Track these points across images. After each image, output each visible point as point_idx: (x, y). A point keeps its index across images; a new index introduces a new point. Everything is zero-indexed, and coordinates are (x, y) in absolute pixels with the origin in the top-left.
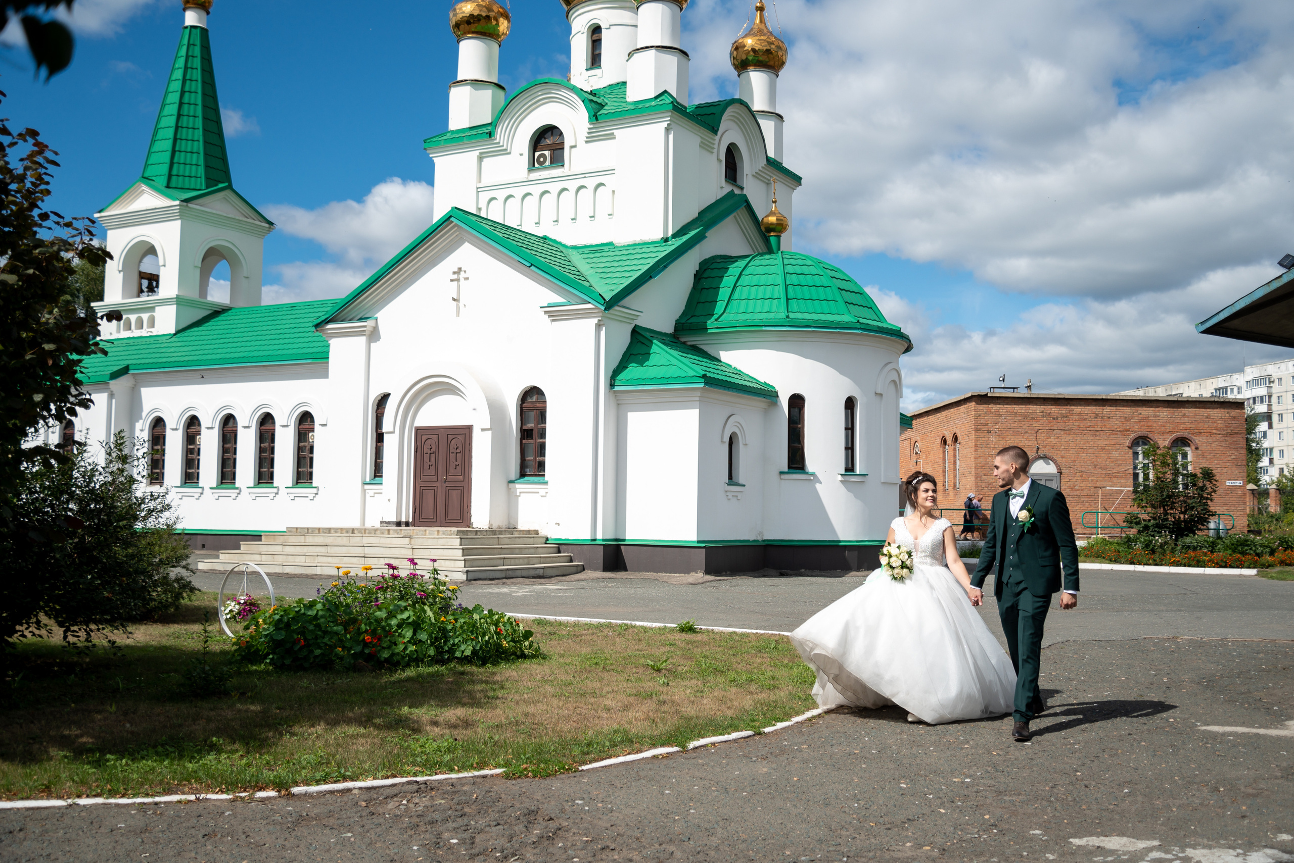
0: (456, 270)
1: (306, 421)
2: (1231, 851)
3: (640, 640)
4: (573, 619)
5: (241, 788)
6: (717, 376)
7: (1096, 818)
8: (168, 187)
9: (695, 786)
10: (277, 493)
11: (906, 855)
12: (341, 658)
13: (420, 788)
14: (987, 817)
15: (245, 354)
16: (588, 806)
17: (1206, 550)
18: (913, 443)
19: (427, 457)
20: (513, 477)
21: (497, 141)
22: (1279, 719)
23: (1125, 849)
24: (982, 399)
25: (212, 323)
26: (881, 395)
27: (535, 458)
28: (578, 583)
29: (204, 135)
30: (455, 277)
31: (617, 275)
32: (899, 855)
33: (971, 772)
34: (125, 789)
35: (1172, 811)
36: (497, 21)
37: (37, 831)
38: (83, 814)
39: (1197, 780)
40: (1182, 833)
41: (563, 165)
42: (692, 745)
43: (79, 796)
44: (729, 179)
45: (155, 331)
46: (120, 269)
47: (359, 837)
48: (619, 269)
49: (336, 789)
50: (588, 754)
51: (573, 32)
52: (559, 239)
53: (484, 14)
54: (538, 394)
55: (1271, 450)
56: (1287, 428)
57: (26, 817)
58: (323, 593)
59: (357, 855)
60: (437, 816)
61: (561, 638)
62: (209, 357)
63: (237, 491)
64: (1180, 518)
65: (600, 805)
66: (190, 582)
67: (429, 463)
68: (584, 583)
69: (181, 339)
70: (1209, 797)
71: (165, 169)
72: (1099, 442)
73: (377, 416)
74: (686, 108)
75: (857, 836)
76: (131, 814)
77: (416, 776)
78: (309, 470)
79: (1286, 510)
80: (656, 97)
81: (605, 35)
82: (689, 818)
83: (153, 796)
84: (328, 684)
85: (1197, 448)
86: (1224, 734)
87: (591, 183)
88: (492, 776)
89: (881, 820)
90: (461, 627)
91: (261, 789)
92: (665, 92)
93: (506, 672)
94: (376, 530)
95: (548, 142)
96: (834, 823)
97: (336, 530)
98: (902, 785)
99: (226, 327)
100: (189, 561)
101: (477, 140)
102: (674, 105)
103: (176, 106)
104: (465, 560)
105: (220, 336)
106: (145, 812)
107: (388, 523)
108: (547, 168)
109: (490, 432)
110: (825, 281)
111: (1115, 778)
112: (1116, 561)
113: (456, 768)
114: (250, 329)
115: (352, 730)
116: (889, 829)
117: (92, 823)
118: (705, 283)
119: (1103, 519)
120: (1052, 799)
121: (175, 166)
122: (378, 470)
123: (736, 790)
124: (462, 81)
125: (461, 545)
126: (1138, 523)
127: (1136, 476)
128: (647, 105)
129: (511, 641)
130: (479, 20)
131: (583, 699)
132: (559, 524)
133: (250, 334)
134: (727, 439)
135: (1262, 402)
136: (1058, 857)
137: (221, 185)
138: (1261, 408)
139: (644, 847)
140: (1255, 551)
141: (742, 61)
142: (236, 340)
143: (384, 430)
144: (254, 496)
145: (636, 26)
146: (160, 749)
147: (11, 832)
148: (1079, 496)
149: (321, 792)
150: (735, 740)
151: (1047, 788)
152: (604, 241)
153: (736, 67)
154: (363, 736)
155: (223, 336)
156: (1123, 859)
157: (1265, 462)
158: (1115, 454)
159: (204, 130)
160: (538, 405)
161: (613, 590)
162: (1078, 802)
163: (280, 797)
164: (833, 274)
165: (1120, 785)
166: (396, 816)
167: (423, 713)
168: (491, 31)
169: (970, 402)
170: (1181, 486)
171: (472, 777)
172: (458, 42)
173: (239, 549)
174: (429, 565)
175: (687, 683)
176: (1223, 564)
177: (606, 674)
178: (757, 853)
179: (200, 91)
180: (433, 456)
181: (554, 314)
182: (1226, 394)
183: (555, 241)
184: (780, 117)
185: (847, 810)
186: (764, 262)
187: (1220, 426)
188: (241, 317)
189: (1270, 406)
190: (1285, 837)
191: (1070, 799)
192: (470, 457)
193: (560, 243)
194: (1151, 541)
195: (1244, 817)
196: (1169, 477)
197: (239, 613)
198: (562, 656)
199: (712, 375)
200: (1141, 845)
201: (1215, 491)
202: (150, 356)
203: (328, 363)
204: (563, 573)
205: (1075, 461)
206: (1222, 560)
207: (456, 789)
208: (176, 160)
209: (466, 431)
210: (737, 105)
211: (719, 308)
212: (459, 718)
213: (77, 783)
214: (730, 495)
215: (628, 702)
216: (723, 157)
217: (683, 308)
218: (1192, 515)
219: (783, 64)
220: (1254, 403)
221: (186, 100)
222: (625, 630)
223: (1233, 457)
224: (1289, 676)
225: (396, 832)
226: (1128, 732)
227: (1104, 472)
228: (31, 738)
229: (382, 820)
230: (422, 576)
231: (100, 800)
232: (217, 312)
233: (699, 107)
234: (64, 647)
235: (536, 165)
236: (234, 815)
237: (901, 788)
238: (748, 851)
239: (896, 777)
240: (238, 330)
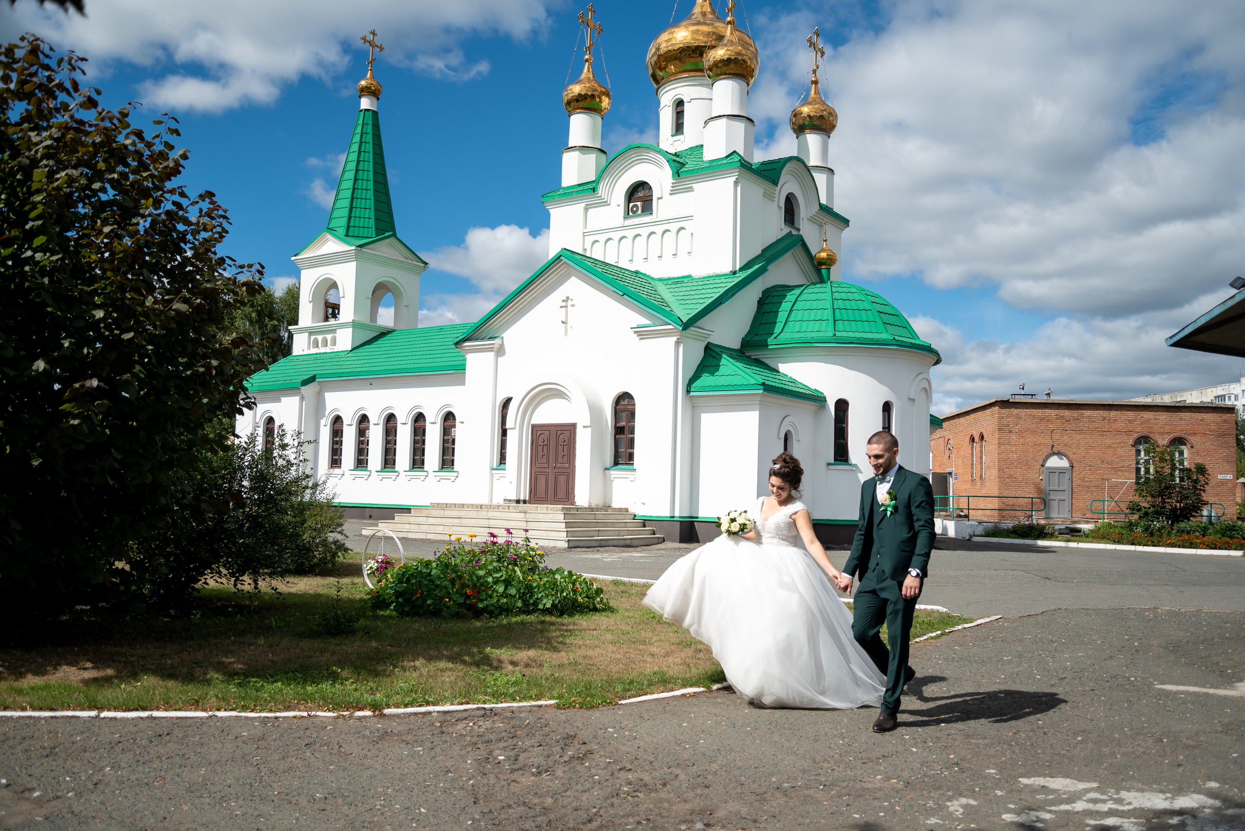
0: (565, 299)
1: (450, 419)
2: (1161, 795)
4: (643, 580)
5: (344, 708)
6: (774, 384)
7: (1047, 761)
8: (347, 235)
9: (708, 720)
10: (427, 476)
11: (875, 786)
12: (448, 608)
13: (486, 714)
14: (952, 756)
15: (404, 366)
16: (617, 733)
17: (1198, 534)
18: (946, 440)
19: (540, 448)
20: (608, 466)
21: (600, 195)
22: (1230, 680)
23: (1066, 789)
24: (1004, 404)
25: (380, 342)
26: (914, 400)
27: (626, 450)
28: (658, 552)
29: (374, 194)
30: (564, 304)
31: (694, 301)
32: (869, 786)
34: (254, 705)
35: (1116, 757)
36: (600, 98)
37: (180, 736)
38: (218, 724)
39: (1145, 731)
40: (1121, 777)
41: (652, 213)
42: (715, 686)
43: (218, 710)
44: (788, 222)
45: (337, 348)
46: (311, 300)
47: (426, 751)
48: (695, 297)
49: (419, 711)
50: (629, 690)
51: (662, 106)
52: (648, 273)
53: (590, 93)
54: (628, 398)
58: (438, 554)
59: (421, 766)
60: (493, 737)
61: (630, 595)
62: (376, 369)
63: (397, 474)
64: (1176, 506)
65: (627, 733)
66: (344, 544)
67: (542, 453)
68: (663, 552)
69: (355, 355)
70: (1152, 747)
71: (344, 222)
72: (1106, 441)
73: (502, 415)
74: (751, 165)
75: (836, 768)
76: (255, 725)
77: (485, 704)
78: (452, 458)
80: (727, 157)
81: (687, 108)
82: (698, 747)
83: (275, 711)
84: (435, 628)
85: (1192, 447)
86: (1176, 693)
87: (673, 227)
88: (546, 706)
89: (860, 756)
90: (544, 585)
91: (361, 709)
92: (735, 152)
93: (582, 621)
94: (499, 506)
95: (640, 195)
96: (818, 757)
97: (468, 506)
99: (390, 345)
100: (343, 527)
101: (583, 195)
102: (741, 163)
103: (353, 172)
104: (567, 531)
105: (385, 352)
106: (266, 724)
107: (510, 501)
108: (639, 216)
109: (590, 429)
110: (867, 306)
111: (1072, 727)
112: (1119, 543)
113: (518, 698)
114: (409, 347)
115: (443, 664)
116: (865, 763)
117: (223, 731)
118: (767, 308)
119: (1108, 506)
120: (1013, 743)
121: (353, 219)
122: (502, 459)
123: (742, 726)
124: (572, 147)
125: (564, 519)
126: (1139, 510)
127: (1138, 470)
128: (720, 163)
129: (585, 597)
130: (586, 98)
131: (633, 646)
132: (644, 504)
133: (408, 350)
134: (782, 436)
136: (1006, 793)
137: (387, 234)
139: (655, 770)
140: (1242, 535)
141: (800, 126)
142: (397, 355)
143: (507, 427)
144: (409, 478)
145: (711, 99)
146: (290, 674)
147: (160, 736)
148: (1088, 487)
149: (407, 714)
151: (1010, 734)
152: (685, 274)
153: (795, 131)
154: (451, 669)
155: (388, 352)
156: (1063, 798)
158: (1120, 451)
159: (375, 190)
160: (629, 407)
162: (1035, 747)
163: (374, 716)
164: (874, 299)
165: (1075, 733)
166: (461, 735)
167: (503, 653)
168: (595, 107)
169: (995, 406)
170: (1178, 480)
171: (530, 706)
172: (570, 116)
173: (394, 519)
174: (523, 534)
176: (1213, 546)
177: (659, 626)
178: (748, 778)
179: (371, 160)
180: (545, 447)
181: (642, 333)
182: (1225, 401)
183: (645, 275)
184: (831, 171)
185: (832, 746)
186: (816, 290)
187: (1212, 428)
188: (402, 337)
190: (1213, 785)
192: (574, 449)
193: (649, 276)
194: (1150, 526)
195: (1179, 765)
196: (1167, 471)
197: (377, 569)
198: (627, 610)
199: (770, 383)
200: (1081, 786)
201: (1207, 484)
202: (331, 368)
203: (465, 373)
204: (647, 544)
205: (1085, 457)
206: (1212, 543)
207: (515, 716)
209: (571, 428)
210: (795, 162)
211: (778, 328)
212: (529, 658)
213: (219, 699)
215: (670, 649)
216: (782, 204)
217: (748, 328)
218: (1187, 504)
219: (834, 127)
221: (361, 167)
223: (1224, 454)
225: (457, 748)
226: (1091, 688)
227: (1110, 466)
228: (195, 663)
229: (448, 738)
230: (517, 543)
232: (384, 333)
233: (763, 163)
234: (235, 593)
235: (631, 214)
236: (334, 730)
238: (741, 777)
240: (399, 347)
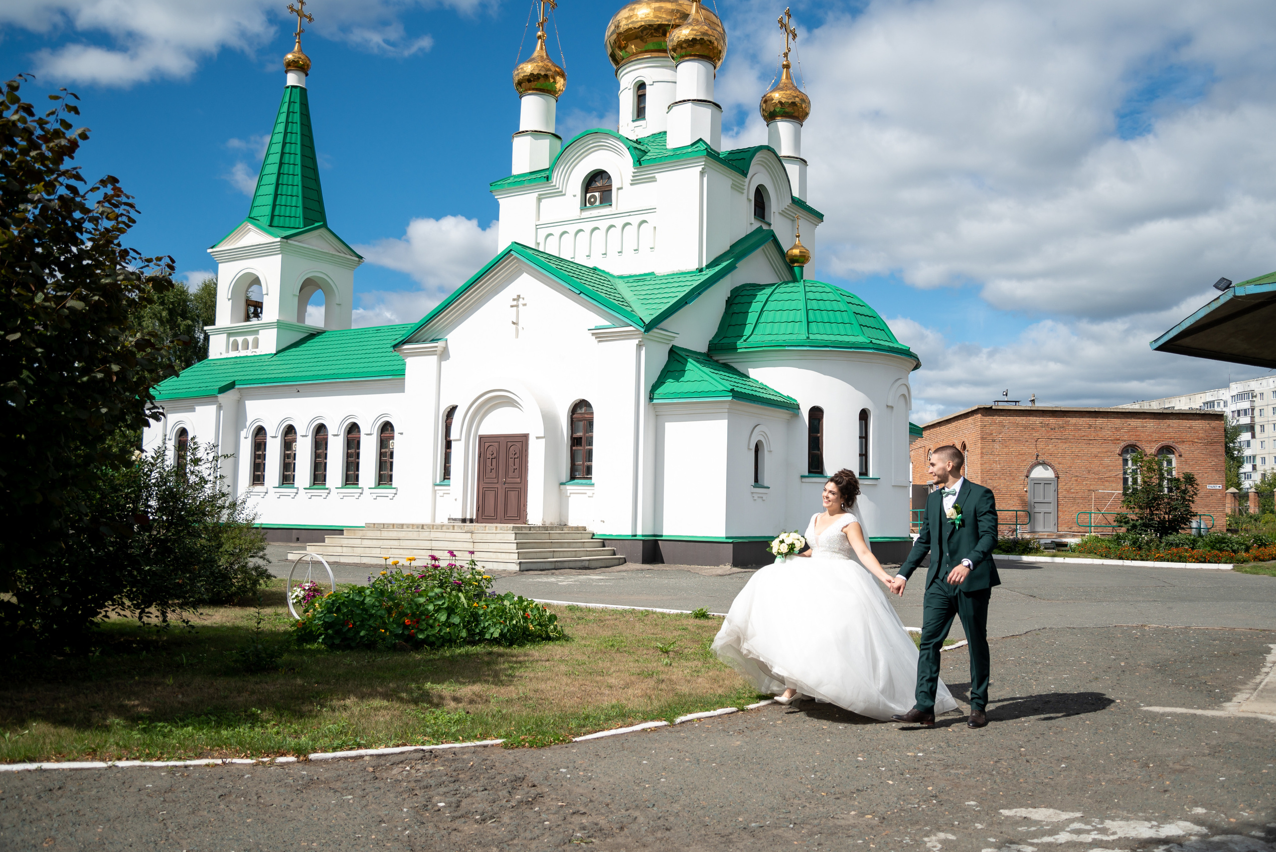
0: (516, 297)
1: (387, 430)
2: (1146, 823)
3: (656, 625)
4: (602, 605)
5: (264, 753)
6: (743, 391)
7: (1030, 791)
8: (271, 226)
9: (671, 757)
10: (362, 493)
11: (848, 823)
12: (384, 639)
13: (425, 756)
14: (930, 788)
15: (335, 371)
16: (570, 774)
17: (1187, 547)
18: (927, 450)
19: (489, 461)
20: (564, 480)
21: (554, 184)
22: (1217, 700)
23: (1049, 820)
24: (987, 411)
25: (309, 344)
26: (892, 407)
27: (583, 463)
28: (619, 574)
30: (515, 303)
31: (657, 301)
32: (842, 822)
33: (925, 746)
34: (161, 753)
35: (1101, 784)
36: (554, 78)
37: (74, 790)
38: (119, 775)
39: (1130, 756)
40: (1106, 805)
41: (611, 205)
42: (678, 720)
43: (119, 759)
44: (758, 216)
45: (260, 351)
46: (229, 297)
47: (357, 799)
48: (658, 296)
49: (349, 755)
50: (584, 726)
51: (621, 89)
52: (607, 270)
53: (543, 73)
54: (586, 406)
55: (1254, 457)
56: (1269, 437)
57: (68, 777)
58: (373, 580)
59: (351, 816)
60: (432, 782)
61: (587, 622)
62: (304, 374)
63: (327, 491)
64: (1164, 518)
65: (581, 773)
66: (266, 570)
67: (491, 467)
68: (624, 574)
69: (281, 358)
70: (1138, 772)
71: (268, 210)
72: (1092, 450)
73: (446, 425)
74: (719, 154)
75: (807, 805)
76: (161, 776)
77: (424, 745)
78: (389, 473)
79: (1263, 512)
80: (692, 145)
81: (649, 91)
82: (659, 786)
83: (185, 759)
84: (369, 662)
85: (1180, 456)
86: (1163, 715)
87: (635, 220)
88: (492, 745)
89: (833, 790)
90: (492, 612)
91: (283, 755)
92: (701, 140)
93: (534, 651)
94: (443, 526)
95: (598, 184)
96: (788, 793)
97: (408, 526)
98: (859, 758)
99: (320, 348)
100: (266, 552)
101: (536, 183)
102: (708, 151)
103: (279, 155)
104: (518, 553)
105: (314, 356)
106: (174, 774)
107: (455, 520)
108: (597, 207)
109: (544, 440)
110: (843, 306)
111: (1056, 754)
112: (1106, 557)
113: (461, 738)
114: (341, 350)
115: (377, 702)
116: (838, 798)
117: (124, 783)
118: (736, 308)
119: (1096, 518)
120: (994, 772)
121: (277, 207)
122: (447, 473)
123: (707, 761)
124: (523, 132)
125: (516, 539)
126: (1127, 523)
127: (1125, 480)
128: (685, 151)
129: (537, 625)
130: (539, 78)
131: (589, 677)
132: (604, 522)
133: (340, 354)
134: (753, 447)
135: (1246, 414)
136: (986, 826)
137: (317, 224)
138: (1245, 420)
139: (612, 812)
140: (1231, 548)
141: (770, 112)
142: (328, 359)
143: (452, 438)
144: (341, 495)
145: (675, 82)
146: (203, 717)
147: (50, 790)
148: (1074, 498)
149: (336, 758)
150: (720, 716)
151: (992, 763)
152: (647, 272)
153: (765, 118)
154: (386, 708)
155: (317, 356)
156: (1045, 829)
157: (1247, 468)
158: (1107, 461)
159: (303, 176)
160: (586, 416)
161: (649, 580)
162: (1017, 776)
163: (298, 762)
164: (849, 299)
165: (1058, 760)
166: (396, 781)
167: (445, 689)
168: (549, 88)
169: (977, 414)
170: (1166, 490)
171: (474, 746)
172: (521, 98)
173: (324, 542)
174: (468, 557)
175: (689, 664)
177: (618, 655)
178: (713, 818)
179: (299, 142)
180: (494, 461)
181: (600, 335)
182: (1214, 407)
183: (603, 271)
184: (804, 161)
185: (803, 780)
186: (788, 290)
187: (1201, 435)
188: (333, 339)
189: (1252, 418)
190: (1200, 811)
191: (1010, 772)
192: (527, 462)
193: (608, 273)
194: (1138, 539)
195: (1166, 791)
196: (1155, 481)
197: (304, 598)
198: (583, 638)
199: (740, 390)
200: (1065, 816)
201: (1196, 494)
202: (253, 373)
203: (404, 379)
204: (606, 565)
205: (1071, 467)
206: (1201, 556)
207: (457, 757)
208: (278, 203)
209: (522, 441)
210: (765, 151)
211: (748, 330)
212: (474, 693)
213: (121, 747)
214: (756, 496)
215: (630, 680)
216: (752, 197)
217: (716, 330)
218: (1175, 516)
219: (807, 114)
220: (1239, 415)
221: (287, 150)
222: (645, 616)
223: (1213, 463)
224: (1237, 661)
225: (391, 795)
227: (1097, 477)
228: (92, 707)
229: (382, 785)
230: (462, 567)
231: (137, 763)
232: (313, 335)
233: (731, 153)
234: (140, 627)
235: (588, 205)
236: (252, 778)
237: (857, 761)
238: (705, 817)
239: (856, 751)
240: (330, 351)
